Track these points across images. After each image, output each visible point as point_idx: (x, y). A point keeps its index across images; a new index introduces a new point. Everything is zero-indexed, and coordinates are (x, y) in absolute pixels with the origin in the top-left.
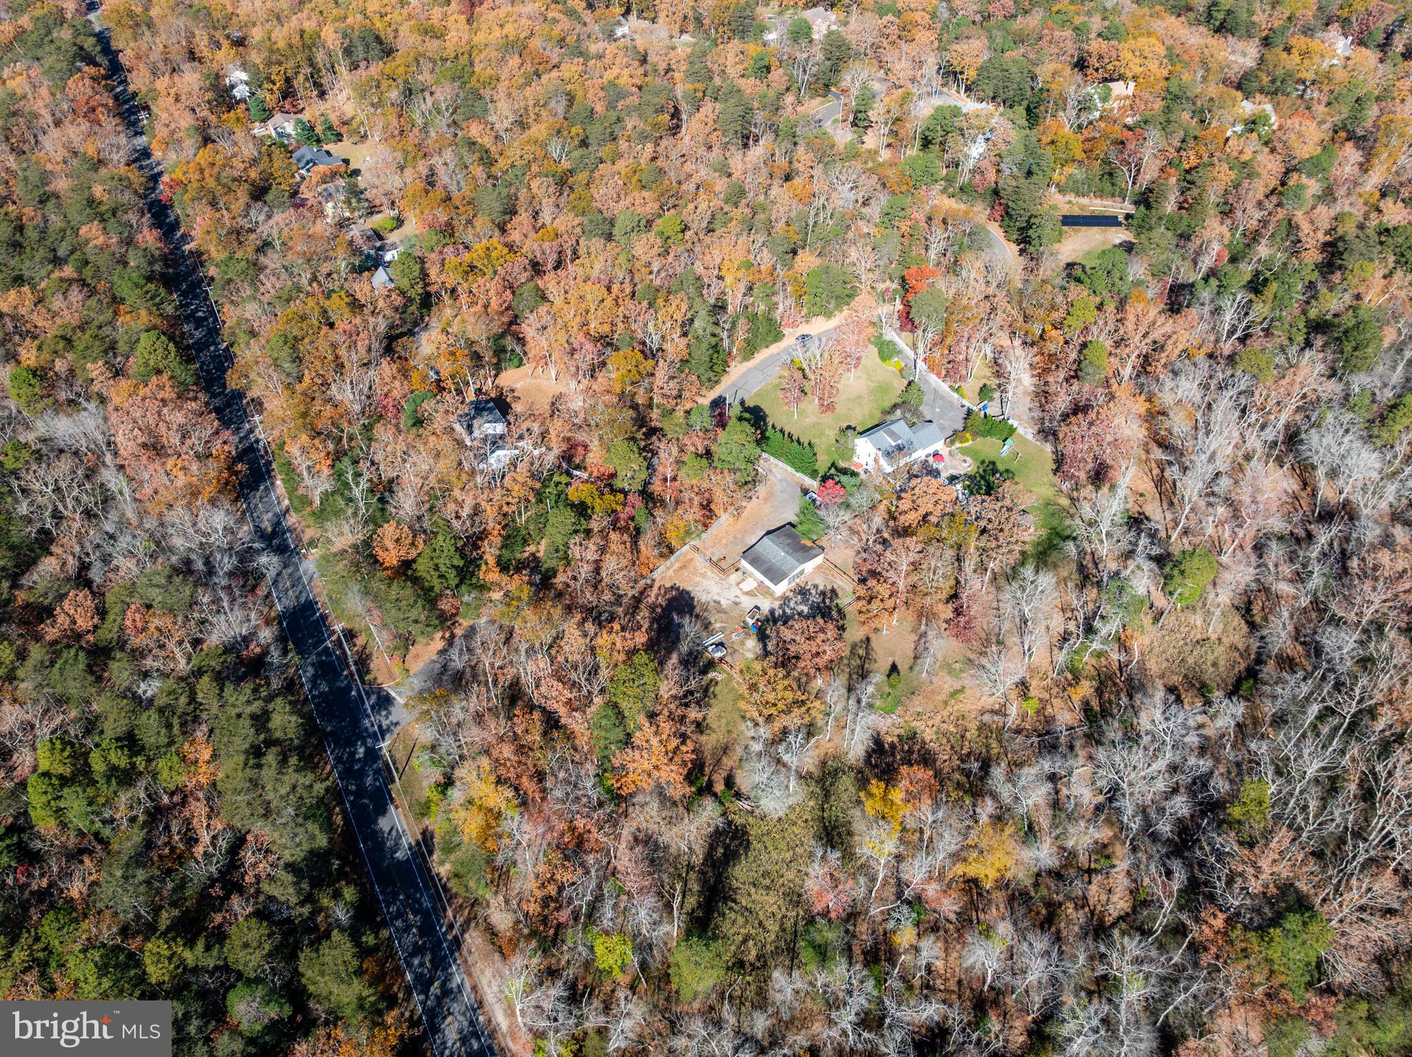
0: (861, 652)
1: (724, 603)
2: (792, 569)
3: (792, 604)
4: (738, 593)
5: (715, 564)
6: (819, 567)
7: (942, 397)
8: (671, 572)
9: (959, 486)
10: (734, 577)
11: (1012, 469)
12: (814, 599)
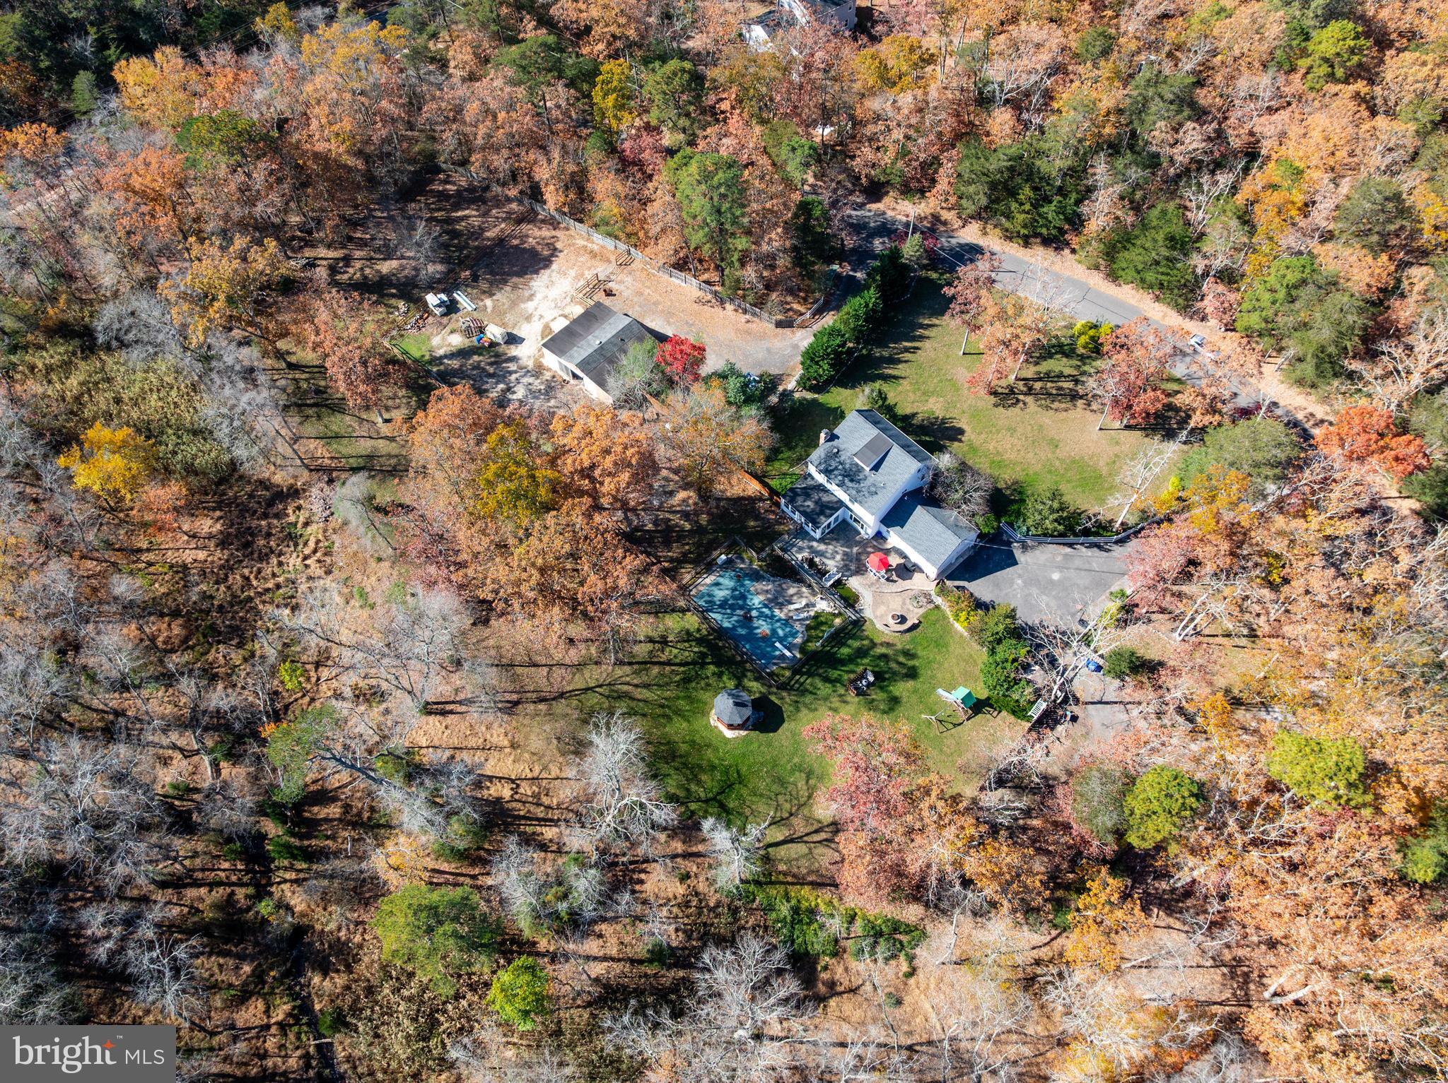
2: (570, 359)
3: (527, 379)
4: (549, 318)
8: (581, 242)
9: (823, 606)
10: (577, 310)
11: (901, 709)
12: (539, 405)
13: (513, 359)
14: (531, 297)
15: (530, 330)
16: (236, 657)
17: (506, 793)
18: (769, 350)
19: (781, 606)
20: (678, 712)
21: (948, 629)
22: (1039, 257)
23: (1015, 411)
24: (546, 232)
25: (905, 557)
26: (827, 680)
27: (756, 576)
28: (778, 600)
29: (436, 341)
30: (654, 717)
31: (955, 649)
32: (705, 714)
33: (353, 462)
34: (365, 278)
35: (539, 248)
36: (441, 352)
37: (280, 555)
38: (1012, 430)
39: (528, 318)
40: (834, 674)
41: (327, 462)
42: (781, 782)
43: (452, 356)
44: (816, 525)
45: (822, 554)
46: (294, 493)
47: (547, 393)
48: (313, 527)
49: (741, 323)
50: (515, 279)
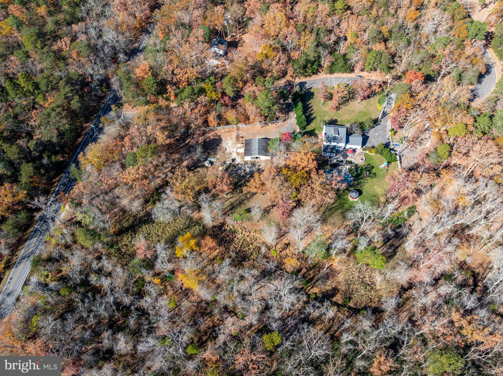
0: (248, 196)
1: (228, 151)
2: (254, 155)
3: (246, 166)
4: (235, 151)
5: (238, 137)
6: (267, 160)
7: (385, 131)
8: (223, 131)
9: (348, 167)
10: (239, 145)
11: (377, 175)
12: (254, 169)
13: (238, 164)
14: (226, 149)
15: (234, 156)
16: (251, 262)
18: (287, 127)
19: (341, 172)
20: (344, 203)
21: (370, 155)
22: (314, 77)
23: (341, 110)
24: (212, 133)
25: (352, 148)
26: (361, 179)
27: (332, 170)
28: (340, 172)
30: (340, 208)
31: (375, 158)
32: (348, 200)
33: (229, 208)
35: (215, 138)
37: (235, 237)
38: (344, 114)
39: (231, 154)
40: (361, 177)
41: (223, 212)
44: (333, 153)
45: (338, 158)
46: (223, 224)
47: (253, 165)
48: (236, 227)
49: (276, 126)
50: (218, 147)
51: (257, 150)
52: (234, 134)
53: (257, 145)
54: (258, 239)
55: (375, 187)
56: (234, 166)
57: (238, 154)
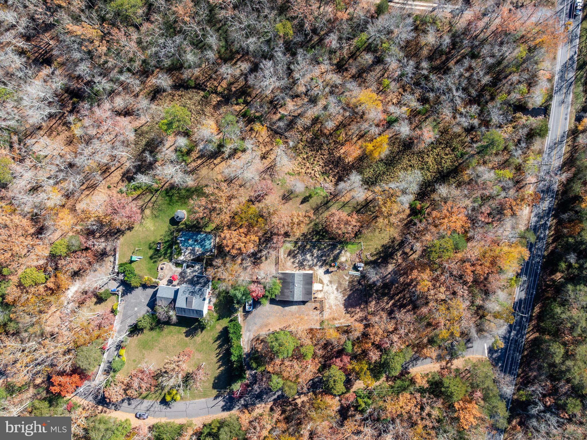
1: (335, 287)
2: (300, 275)
3: (311, 263)
4: (325, 286)
5: (321, 309)
8: (342, 321)
9: (182, 258)
10: (320, 296)
11: (147, 246)
12: (300, 257)
13: (321, 266)
14: (337, 289)
15: (326, 278)
16: (304, 138)
17: (215, 162)
18: (256, 324)
21: (151, 274)
22: (209, 419)
24: (357, 316)
25: (173, 286)
26: (168, 241)
27: (203, 254)
28: (193, 252)
29: (348, 254)
31: (146, 271)
32: (187, 211)
33: (331, 203)
34: (393, 259)
35: (353, 310)
36: (343, 252)
37: (323, 167)
39: (330, 282)
40: (168, 244)
41: (338, 198)
42: (161, 210)
43: (339, 253)
45: (193, 271)
46: (337, 183)
47: (301, 263)
48: (322, 180)
49: (270, 327)
50: (349, 293)
51: (296, 281)
52: (326, 315)
53: (295, 290)
54: (296, 164)
55: (152, 229)
56: (325, 263)
57: (321, 282)
